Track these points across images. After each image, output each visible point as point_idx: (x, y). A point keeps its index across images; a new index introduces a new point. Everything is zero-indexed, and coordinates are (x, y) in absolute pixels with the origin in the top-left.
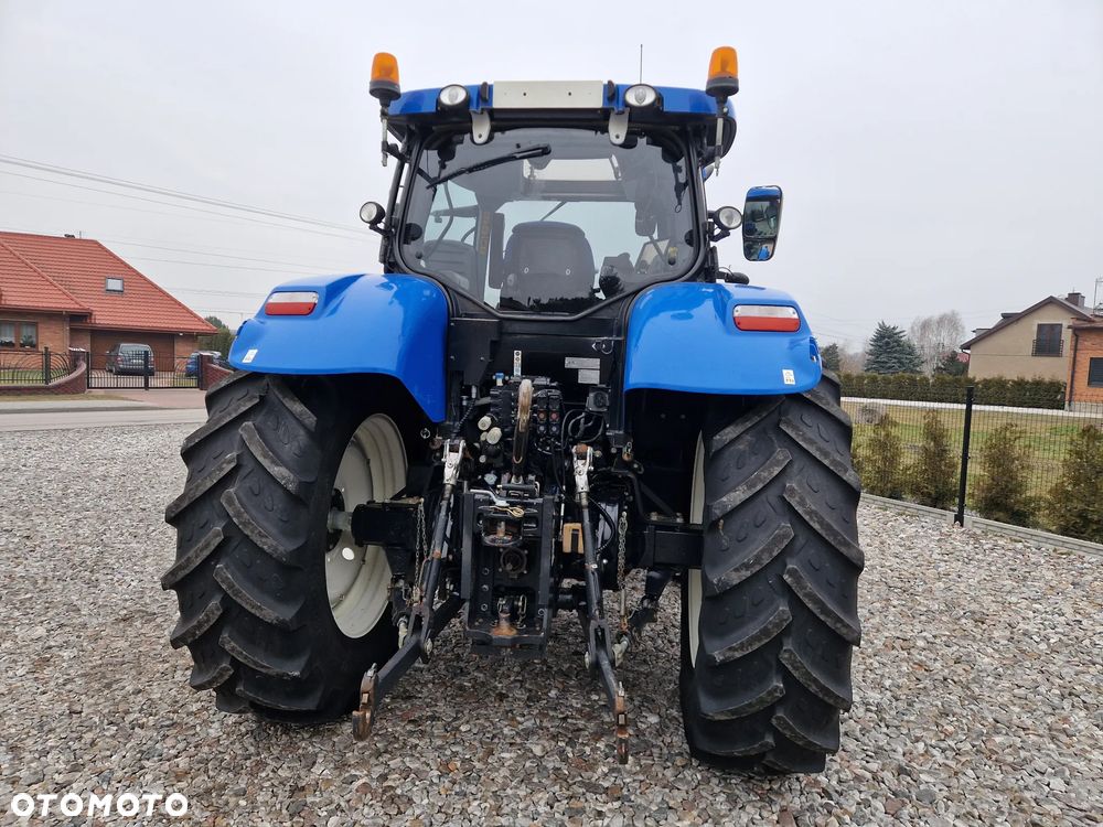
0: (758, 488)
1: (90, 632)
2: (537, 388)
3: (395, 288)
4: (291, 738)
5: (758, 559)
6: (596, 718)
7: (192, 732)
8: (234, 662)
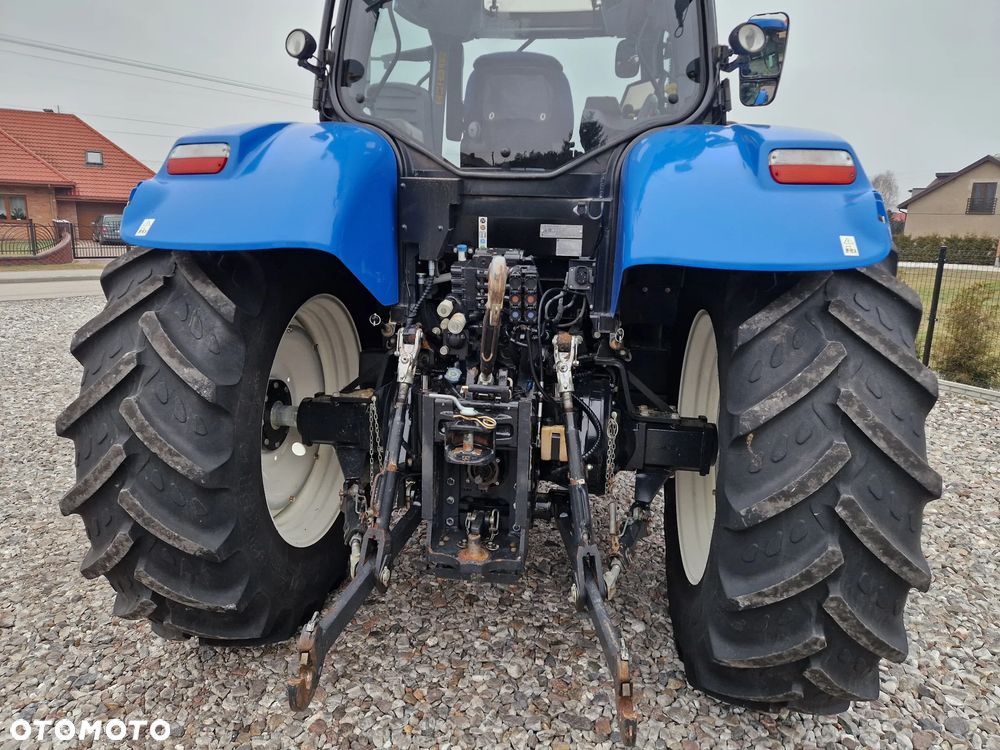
0: (803, 393)
1: (37, 524)
2: (510, 263)
3: (331, 138)
4: (240, 657)
5: (802, 486)
6: (574, 626)
7: (131, 651)
8: (155, 597)
